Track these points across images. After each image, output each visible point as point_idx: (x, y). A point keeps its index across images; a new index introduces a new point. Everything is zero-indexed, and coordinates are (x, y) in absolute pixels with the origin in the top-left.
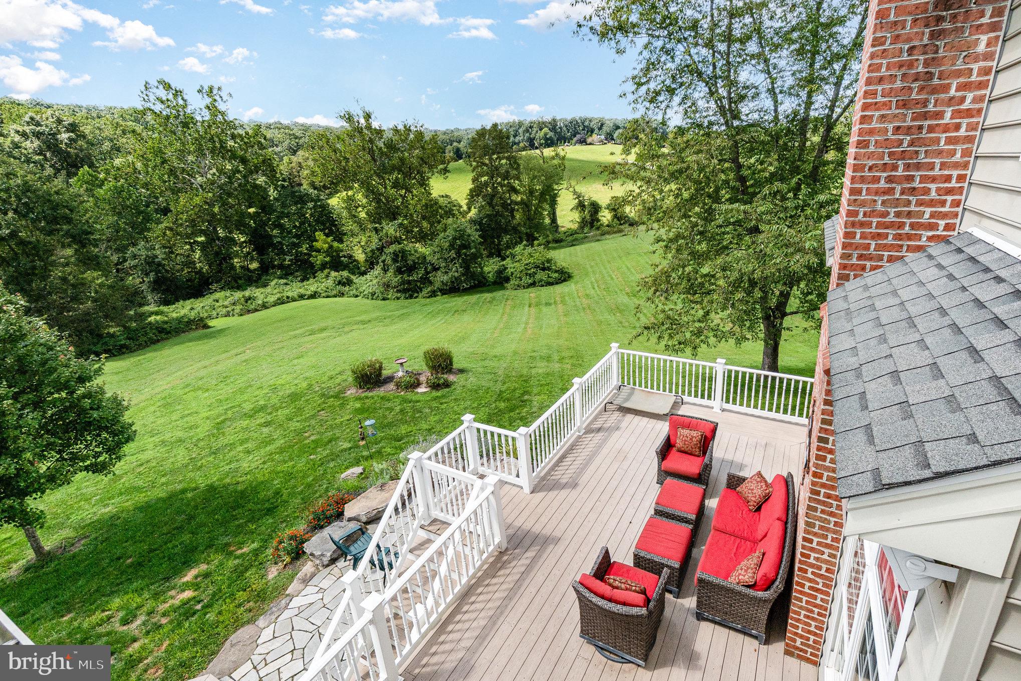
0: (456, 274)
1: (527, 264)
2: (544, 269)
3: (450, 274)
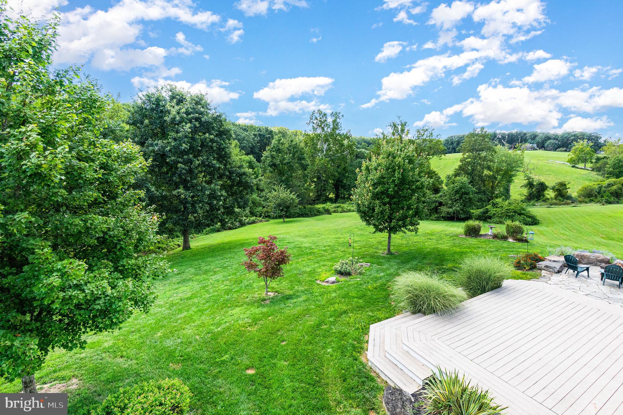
0: (458, 209)
1: (507, 209)
2: (520, 214)
3: (454, 208)
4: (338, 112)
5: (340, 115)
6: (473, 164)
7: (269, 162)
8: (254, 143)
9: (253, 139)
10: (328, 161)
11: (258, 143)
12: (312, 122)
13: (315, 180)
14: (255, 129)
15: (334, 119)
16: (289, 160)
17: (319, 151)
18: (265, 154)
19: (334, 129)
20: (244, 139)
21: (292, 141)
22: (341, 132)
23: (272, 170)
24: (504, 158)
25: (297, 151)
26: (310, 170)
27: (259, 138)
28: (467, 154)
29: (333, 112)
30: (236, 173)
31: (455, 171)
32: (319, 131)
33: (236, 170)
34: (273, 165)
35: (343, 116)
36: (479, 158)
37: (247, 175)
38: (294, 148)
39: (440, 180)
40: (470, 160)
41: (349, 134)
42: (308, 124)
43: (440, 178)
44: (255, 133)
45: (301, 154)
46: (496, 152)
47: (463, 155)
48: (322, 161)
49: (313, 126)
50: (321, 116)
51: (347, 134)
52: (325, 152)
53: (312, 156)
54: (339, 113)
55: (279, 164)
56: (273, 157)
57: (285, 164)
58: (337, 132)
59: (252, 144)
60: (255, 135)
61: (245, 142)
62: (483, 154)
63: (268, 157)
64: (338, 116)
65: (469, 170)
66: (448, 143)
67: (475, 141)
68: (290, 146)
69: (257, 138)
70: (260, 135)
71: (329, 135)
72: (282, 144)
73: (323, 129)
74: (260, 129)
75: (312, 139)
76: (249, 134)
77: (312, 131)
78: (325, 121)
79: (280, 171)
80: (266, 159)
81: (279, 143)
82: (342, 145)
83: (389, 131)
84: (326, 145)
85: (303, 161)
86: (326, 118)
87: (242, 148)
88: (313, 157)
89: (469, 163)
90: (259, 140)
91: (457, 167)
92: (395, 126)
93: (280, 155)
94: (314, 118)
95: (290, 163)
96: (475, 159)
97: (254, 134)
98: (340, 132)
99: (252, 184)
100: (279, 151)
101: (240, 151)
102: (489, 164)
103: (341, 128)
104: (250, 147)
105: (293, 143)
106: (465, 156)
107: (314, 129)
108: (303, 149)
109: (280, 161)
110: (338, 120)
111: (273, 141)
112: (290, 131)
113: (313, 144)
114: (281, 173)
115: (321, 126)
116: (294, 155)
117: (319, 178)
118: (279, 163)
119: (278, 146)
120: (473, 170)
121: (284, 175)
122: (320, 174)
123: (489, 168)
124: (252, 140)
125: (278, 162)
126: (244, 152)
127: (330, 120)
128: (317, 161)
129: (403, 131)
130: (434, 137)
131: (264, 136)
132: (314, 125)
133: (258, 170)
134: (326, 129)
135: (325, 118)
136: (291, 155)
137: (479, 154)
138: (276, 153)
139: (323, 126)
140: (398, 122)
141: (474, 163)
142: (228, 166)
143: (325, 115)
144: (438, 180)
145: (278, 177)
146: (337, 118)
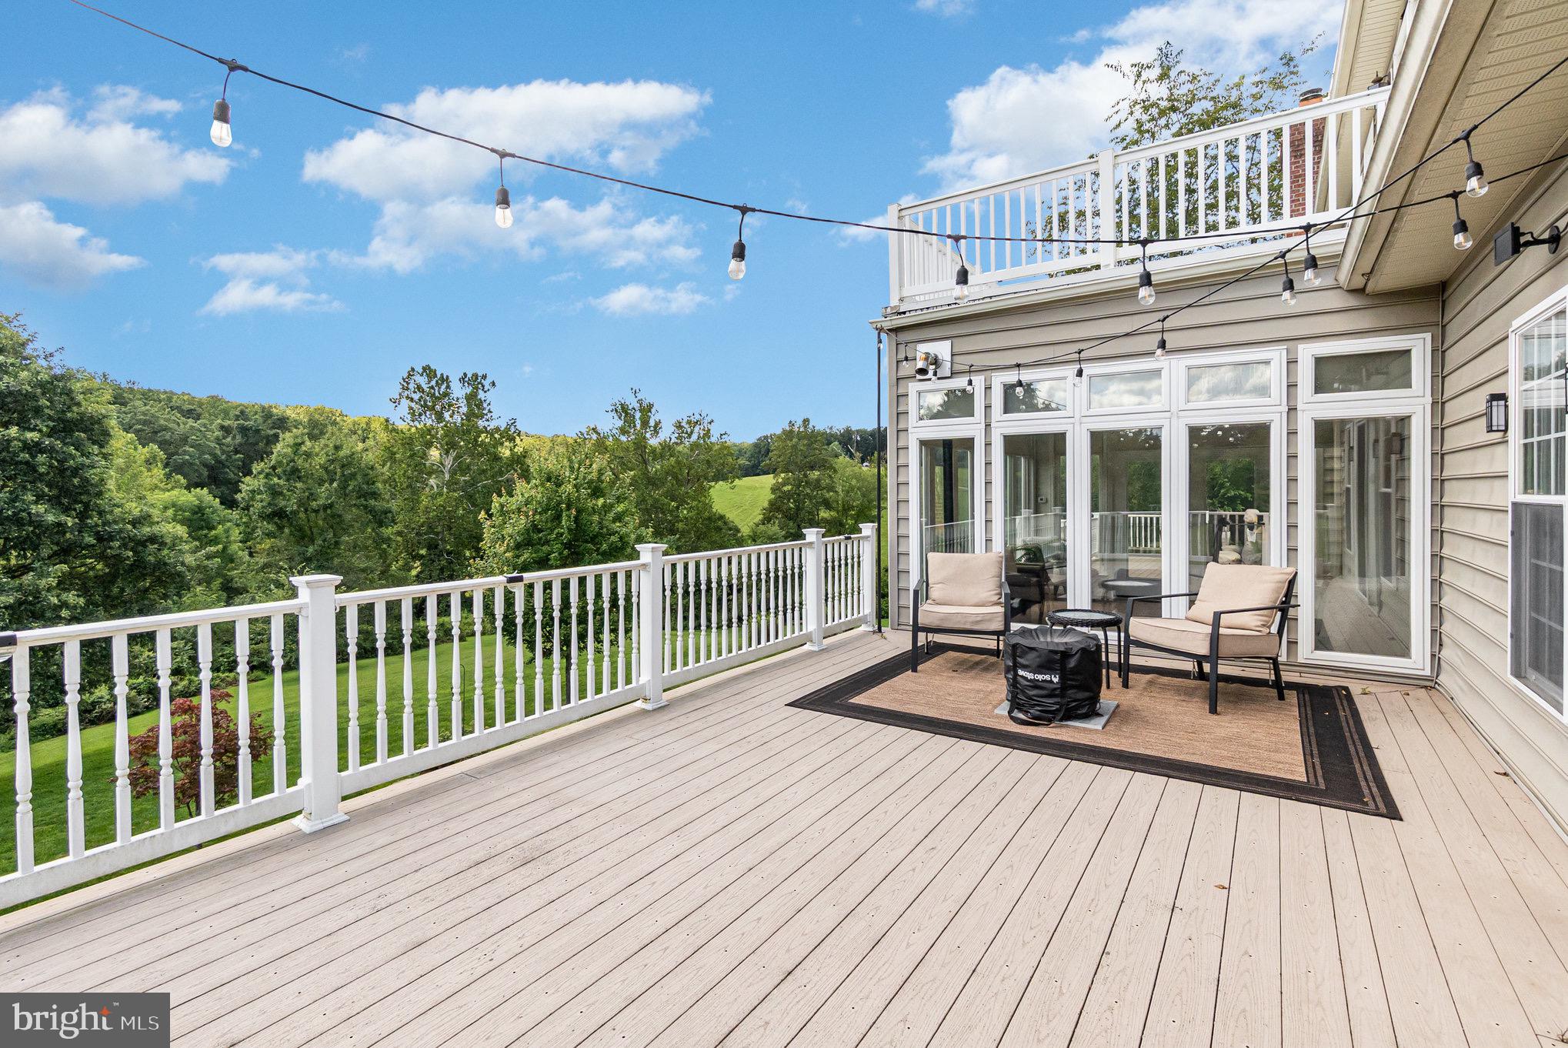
4: (480, 374)
5: (486, 383)
6: (797, 496)
7: (263, 507)
8: (223, 452)
9: (218, 440)
10: (459, 500)
11: (236, 452)
12: (408, 398)
13: (423, 552)
14: (226, 413)
15: (469, 390)
16: (327, 498)
17: (430, 474)
18: (248, 484)
19: (470, 416)
20: (184, 440)
21: (337, 448)
22: (492, 425)
23: (271, 527)
24: (854, 482)
25: (353, 476)
26: (406, 527)
27: (239, 439)
28: (783, 475)
29: (465, 375)
30: (123, 539)
31: (764, 514)
32: (429, 420)
33: (121, 531)
34: (278, 515)
35: (493, 384)
36: (806, 483)
37: (163, 544)
38: (343, 466)
39: (739, 535)
40: (790, 487)
41: (513, 429)
42: (396, 402)
43: (738, 531)
44: (227, 423)
45: (368, 484)
46: (835, 471)
47: (774, 478)
48: (440, 501)
49: (411, 408)
50: (433, 383)
51: (507, 429)
52: (447, 476)
53: (410, 486)
54: (484, 377)
55: (294, 513)
56: (275, 492)
57: (316, 511)
58: (481, 423)
59: (214, 456)
60: (226, 430)
61: (187, 448)
62: (815, 474)
63: (260, 493)
64: (480, 383)
65: (790, 509)
66: (760, 452)
67: (794, 447)
68: (332, 461)
69: (234, 438)
70: (244, 430)
71: (458, 432)
72: (308, 455)
73: (440, 417)
74: (242, 412)
75: (408, 442)
76: (205, 425)
77: (408, 421)
78: (446, 395)
79: (301, 530)
80: (253, 499)
81: (295, 453)
82: (496, 458)
83: (610, 424)
84: (451, 458)
85: (372, 502)
86: (448, 387)
87: (174, 467)
88: (413, 491)
89: (788, 496)
90: (240, 445)
91: (766, 504)
92: (627, 414)
93: (299, 485)
94: (412, 386)
95: (331, 506)
96: (800, 486)
97: (222, 427)
98: (486, 424)
99: (179, 568)
100: (294, 474)
101: (168, 476)
102: (827, 495)
103: (489, 415)
104: (205, 465)
105: (342, 453)
106: (780, 480)
107: (413, 414)
108: (372, 468)
109: (300, 503)
110: (481, 395)
111: (278, 448)
112: (349, 420)
113: (411, 456)
114: (303, 536)
115: (433, 408)
116: (343, 486)
117: (432, 546)
118: (295, 507)
119: (293, 461)
120: (798, 509)
121: (312, 541)
122: (437, 534)
123: (828, 505)
124: (213, 445)
125: (291, 505)
126: (183, 481)
127: (459, 391)
128: (425, 501)
129: (645, 423)
130: (713, 439)
131: (258, 431)
132: (413, 405)
133: (227, 531)
134: (447, 415)
135: (444, 387)
136: (335, 485)
137: (805, 476)
138: (288, 480)
139: (438, 408)
140: (633, 403)
141: (799, 495)
142: (94, 520)
143: (444, 380)
144: (735, 535)
145: (295, 549)
146: (477, 388)
